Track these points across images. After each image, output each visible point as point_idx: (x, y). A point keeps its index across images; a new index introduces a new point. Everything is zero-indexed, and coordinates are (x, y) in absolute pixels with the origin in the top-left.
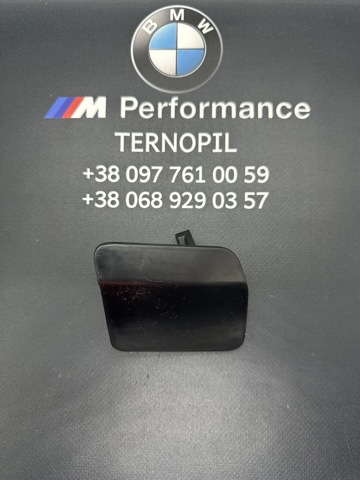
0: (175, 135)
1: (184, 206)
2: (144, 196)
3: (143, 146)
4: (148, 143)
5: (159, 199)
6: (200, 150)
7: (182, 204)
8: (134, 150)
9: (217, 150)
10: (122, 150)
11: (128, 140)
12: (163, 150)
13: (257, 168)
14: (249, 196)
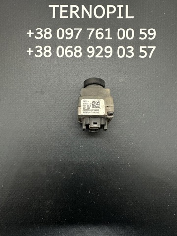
0: (91, 6)
1: (97, 56)
2: (68, 49)
3: (68, 14)
4: (72, 12)
5: (79, 51)
6: (108, 17)
7: (95, 54)
8: (62, 17)
9: (120, 17)
10: (54, 17)
11: (58, 10)
12: (82, 17)
13: (147, 30)
14: (143, 49)
